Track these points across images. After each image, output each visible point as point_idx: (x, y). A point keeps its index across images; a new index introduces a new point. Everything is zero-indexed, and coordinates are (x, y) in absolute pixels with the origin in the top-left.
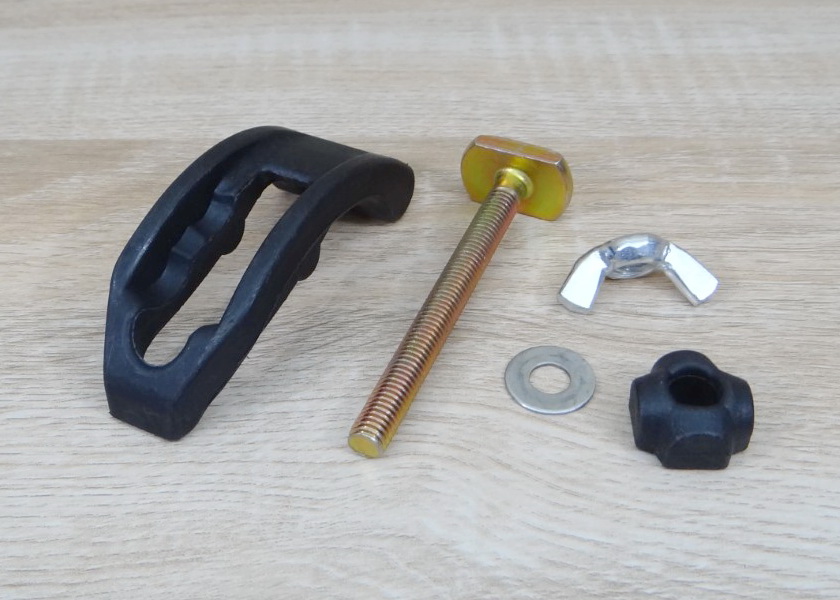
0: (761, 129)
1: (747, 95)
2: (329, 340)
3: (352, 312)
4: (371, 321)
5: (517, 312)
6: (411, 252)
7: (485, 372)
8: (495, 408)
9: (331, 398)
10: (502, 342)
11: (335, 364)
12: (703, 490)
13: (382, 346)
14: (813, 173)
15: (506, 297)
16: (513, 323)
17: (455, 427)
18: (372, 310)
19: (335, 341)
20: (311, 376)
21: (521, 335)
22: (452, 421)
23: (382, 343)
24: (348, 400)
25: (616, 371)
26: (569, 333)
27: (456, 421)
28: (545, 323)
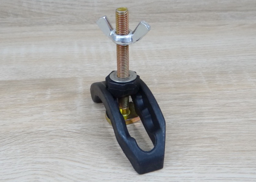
0: (150, 72)
1: (148, 62)
2: (12, 141)
3: (20, 132)
4: (26, 135)
5: (71, 129)
6: (41, 113)
7: (59, 148)
8: (61, 158)
9: (10, 159)
10: (66, 138)
11: (12, 148)
12: (120, 179)
13: (28, 142)
14: (163, 84)
15: (69, 125)
16: (70, 132)
17: (48, 165)
18: (26, 131)
19: (14, 141)
20: (5, 152)
21: (72, 136)
22: (47, 163)
23: (29, 141)
24: (15, 159)
25: (99, 145)
26: (86, 134)
27: (48, 163)
28: (80, 132)
